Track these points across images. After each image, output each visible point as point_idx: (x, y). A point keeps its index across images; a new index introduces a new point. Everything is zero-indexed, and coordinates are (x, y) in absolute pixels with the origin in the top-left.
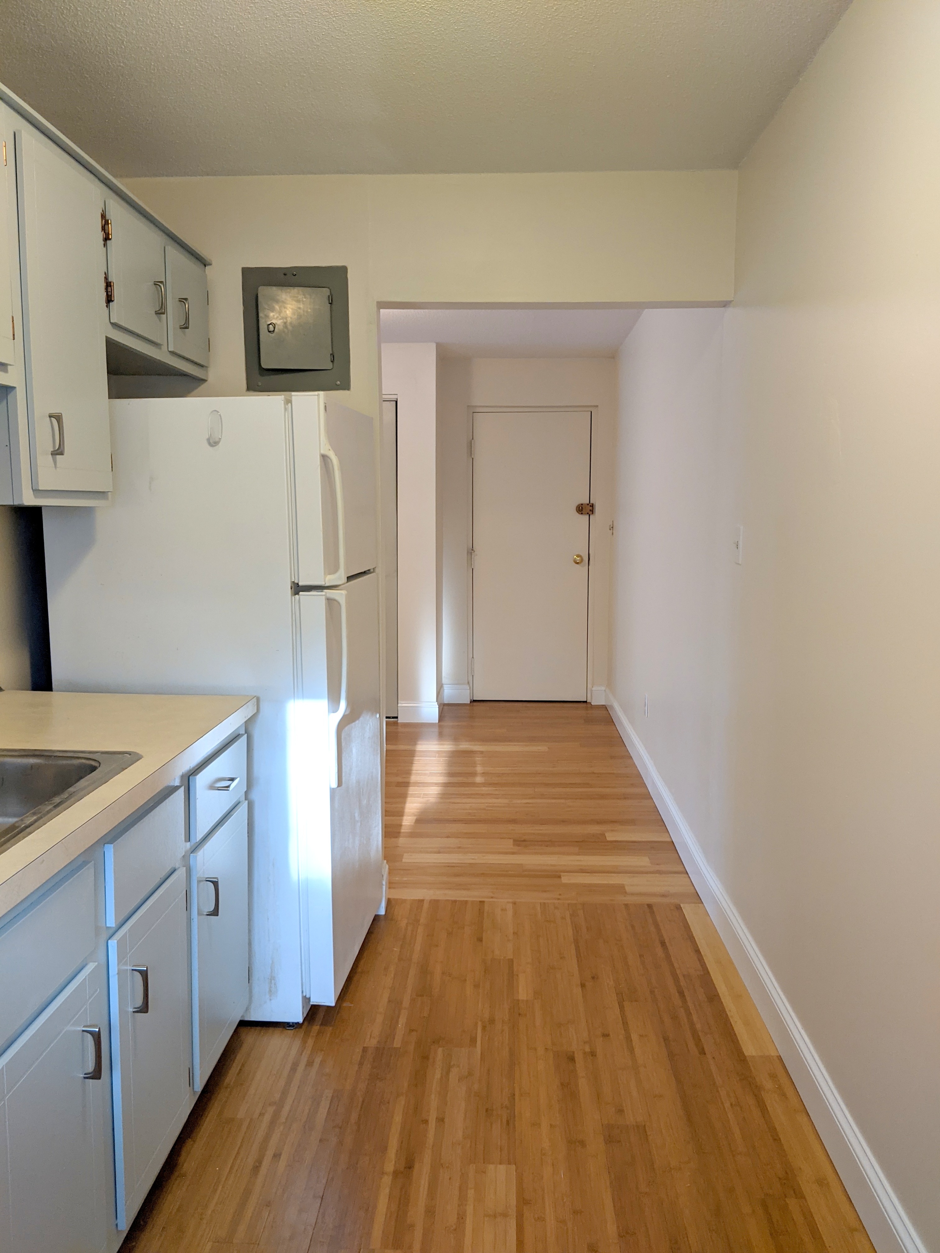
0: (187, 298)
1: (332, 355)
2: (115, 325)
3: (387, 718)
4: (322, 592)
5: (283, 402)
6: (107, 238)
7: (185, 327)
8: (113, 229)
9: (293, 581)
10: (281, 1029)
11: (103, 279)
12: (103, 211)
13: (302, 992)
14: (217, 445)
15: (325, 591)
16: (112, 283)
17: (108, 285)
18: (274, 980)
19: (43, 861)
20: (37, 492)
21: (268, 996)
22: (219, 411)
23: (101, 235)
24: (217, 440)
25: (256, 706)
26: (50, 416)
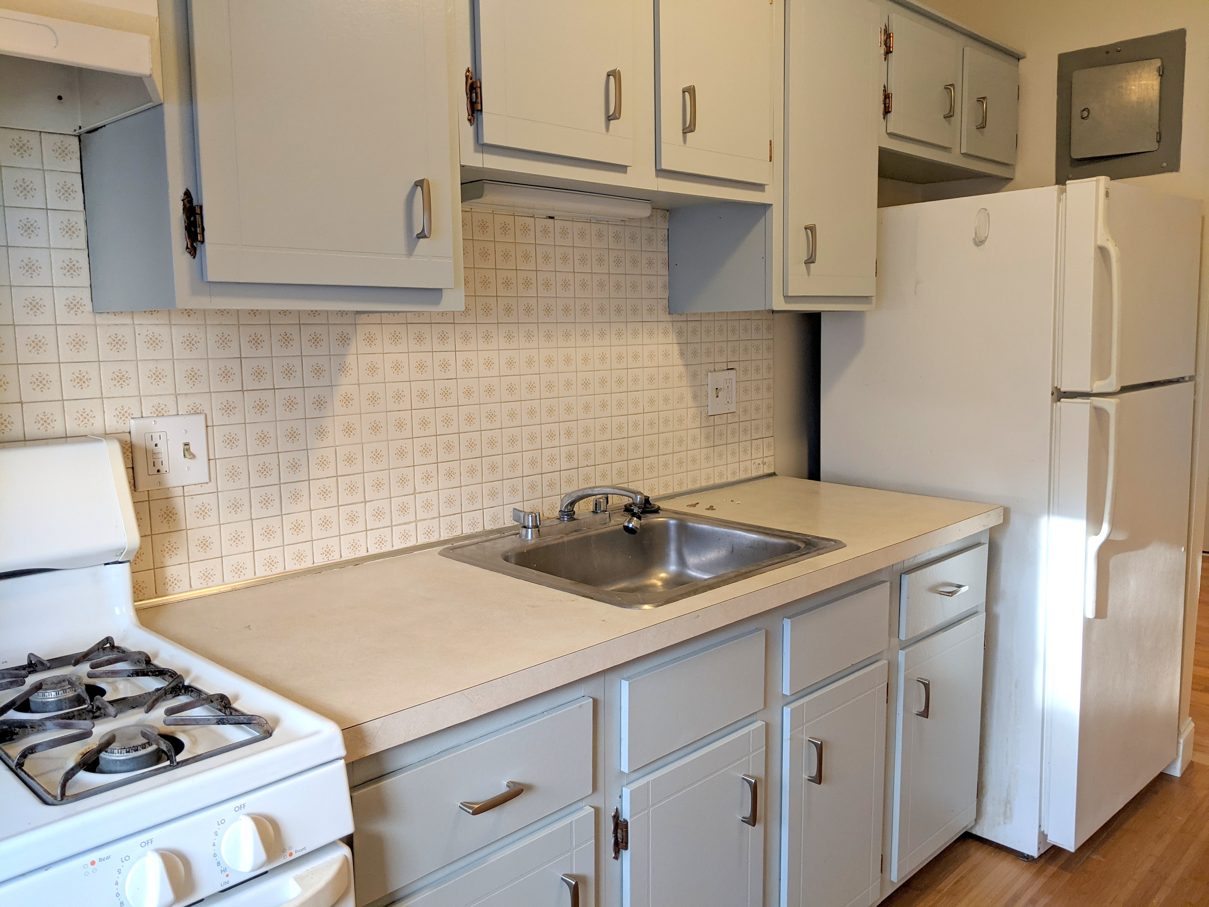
0: (986, 97)
1: (1159, 134)
2: (892, 135)
3: (1204, 552)
4: (1088, 399)
5: (1056, 192)
6: (888, 52)
7: (982, 127)
8: (895, 43)
9: (1056, 386)
10: (1013, 857)
11: (882, 92)
12: (885, 26)
13: (1040, 826)
14: (983, 244)
15: (1092, 398)
16: (890, 95)
17: (887, 97)
18: (1010, 804)
19: (698, 616)
20: (788, 298)
21: (1002, 818)
22: (988, 209)
23: (882, 50)
24: (983, 239)
25: (1002, 517)
26: (806, 229)
